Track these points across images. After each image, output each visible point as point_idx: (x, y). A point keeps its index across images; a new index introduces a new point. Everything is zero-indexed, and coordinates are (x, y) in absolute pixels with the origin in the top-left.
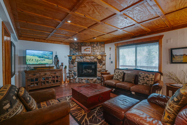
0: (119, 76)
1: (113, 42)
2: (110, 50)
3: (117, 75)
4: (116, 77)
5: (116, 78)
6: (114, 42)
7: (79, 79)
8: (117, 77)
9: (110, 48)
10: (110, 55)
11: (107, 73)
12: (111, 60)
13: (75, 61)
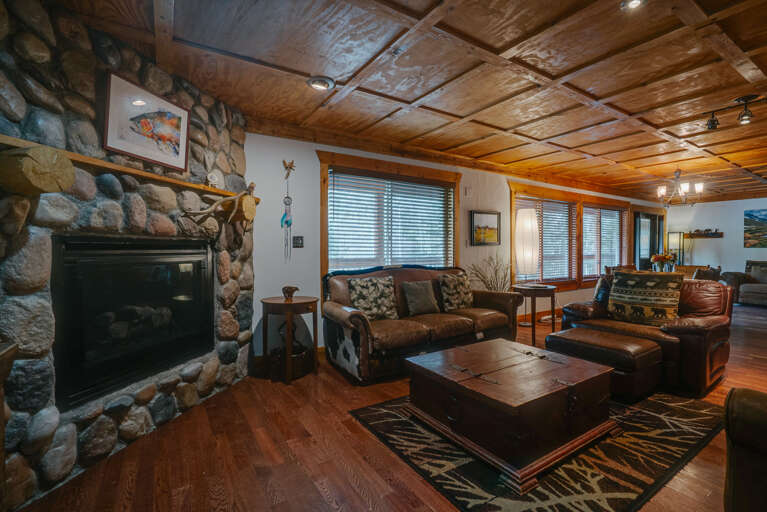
0: (386, 302)
1: (309, 140)
2: (287, 177)
3: (375, 301)
4: (370, 309)
5: (375, 310)
6: (315, 141)
7: (82, 425)
8: (379, 307)
9: (289, 167)
10: (288, 201)
11: (295, 301)
12: (295, 231)
13: (31, 220)
